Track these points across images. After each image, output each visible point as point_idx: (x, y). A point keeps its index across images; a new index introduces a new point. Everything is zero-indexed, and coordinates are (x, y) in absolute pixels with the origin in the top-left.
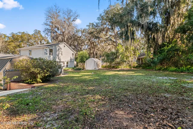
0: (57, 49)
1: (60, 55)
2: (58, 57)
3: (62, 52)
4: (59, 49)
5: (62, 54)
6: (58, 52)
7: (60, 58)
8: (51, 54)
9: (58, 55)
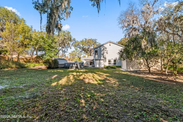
0: (102, 50)
1: (105, 54)
2: (103, 56)
3: (107, 51)
4: (103, 49)
5: (107, 53)
6: (102, 51)
7: (105, 57)
8: (96, 54)
9: (103, 54)
